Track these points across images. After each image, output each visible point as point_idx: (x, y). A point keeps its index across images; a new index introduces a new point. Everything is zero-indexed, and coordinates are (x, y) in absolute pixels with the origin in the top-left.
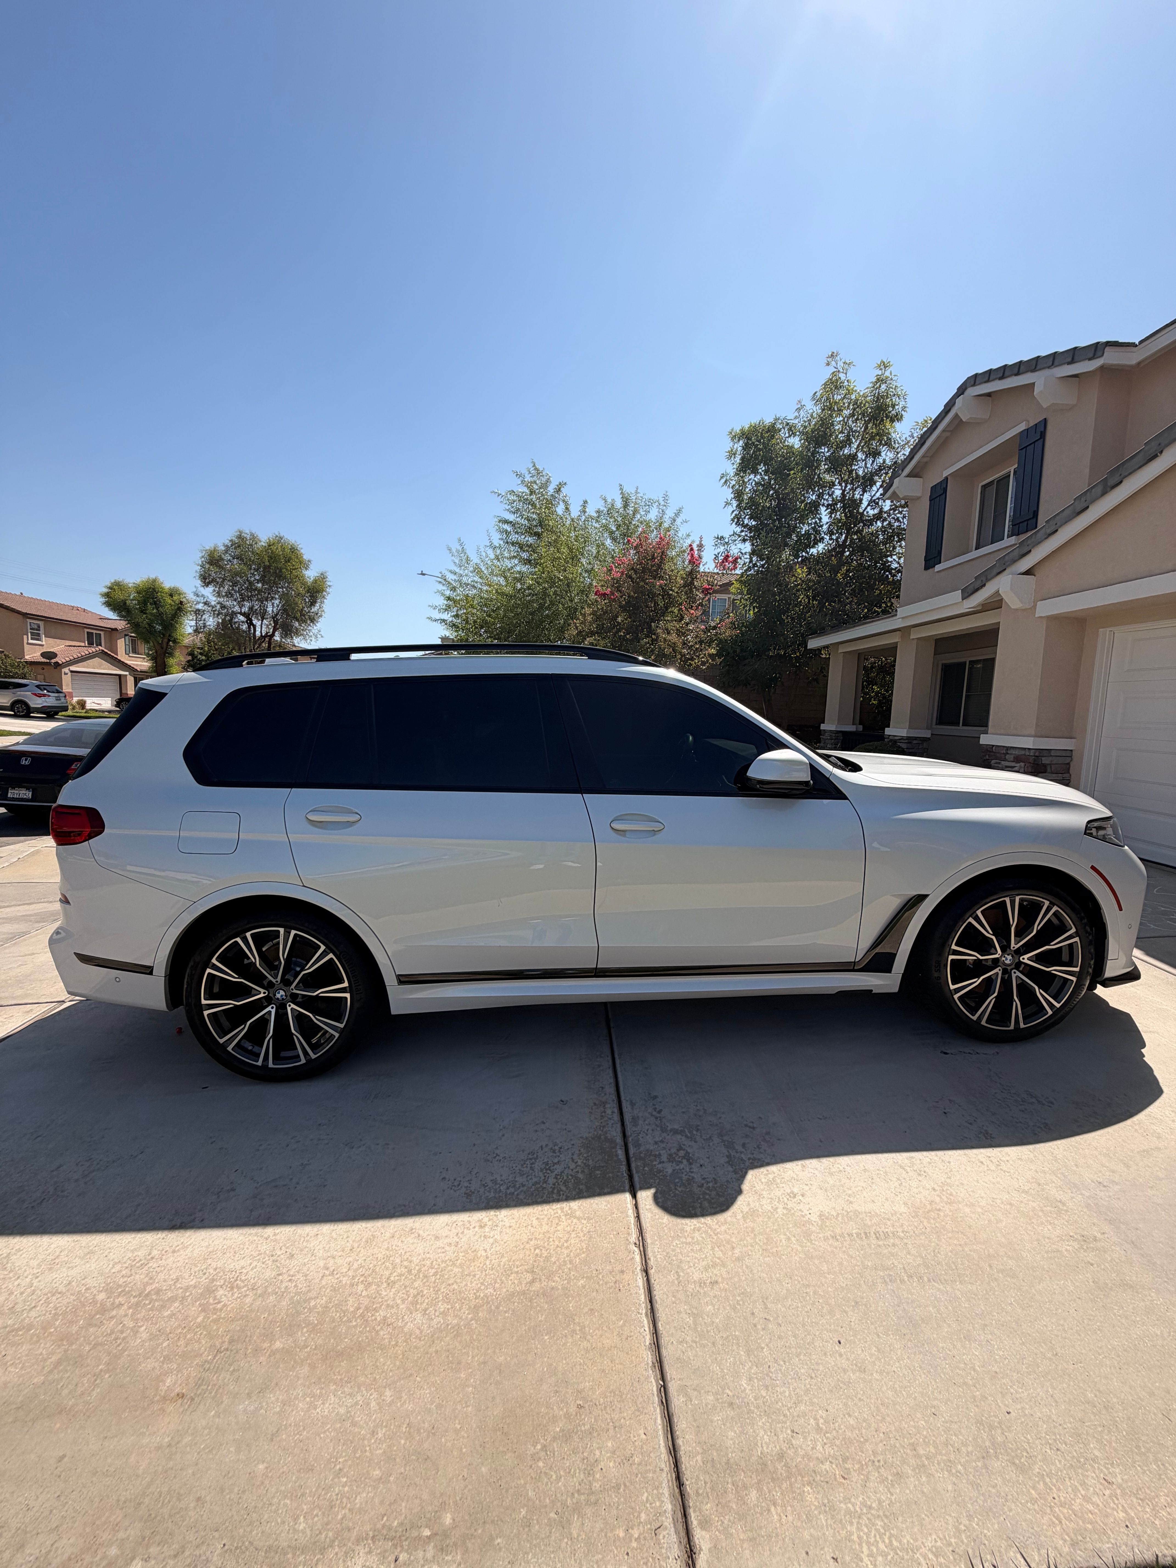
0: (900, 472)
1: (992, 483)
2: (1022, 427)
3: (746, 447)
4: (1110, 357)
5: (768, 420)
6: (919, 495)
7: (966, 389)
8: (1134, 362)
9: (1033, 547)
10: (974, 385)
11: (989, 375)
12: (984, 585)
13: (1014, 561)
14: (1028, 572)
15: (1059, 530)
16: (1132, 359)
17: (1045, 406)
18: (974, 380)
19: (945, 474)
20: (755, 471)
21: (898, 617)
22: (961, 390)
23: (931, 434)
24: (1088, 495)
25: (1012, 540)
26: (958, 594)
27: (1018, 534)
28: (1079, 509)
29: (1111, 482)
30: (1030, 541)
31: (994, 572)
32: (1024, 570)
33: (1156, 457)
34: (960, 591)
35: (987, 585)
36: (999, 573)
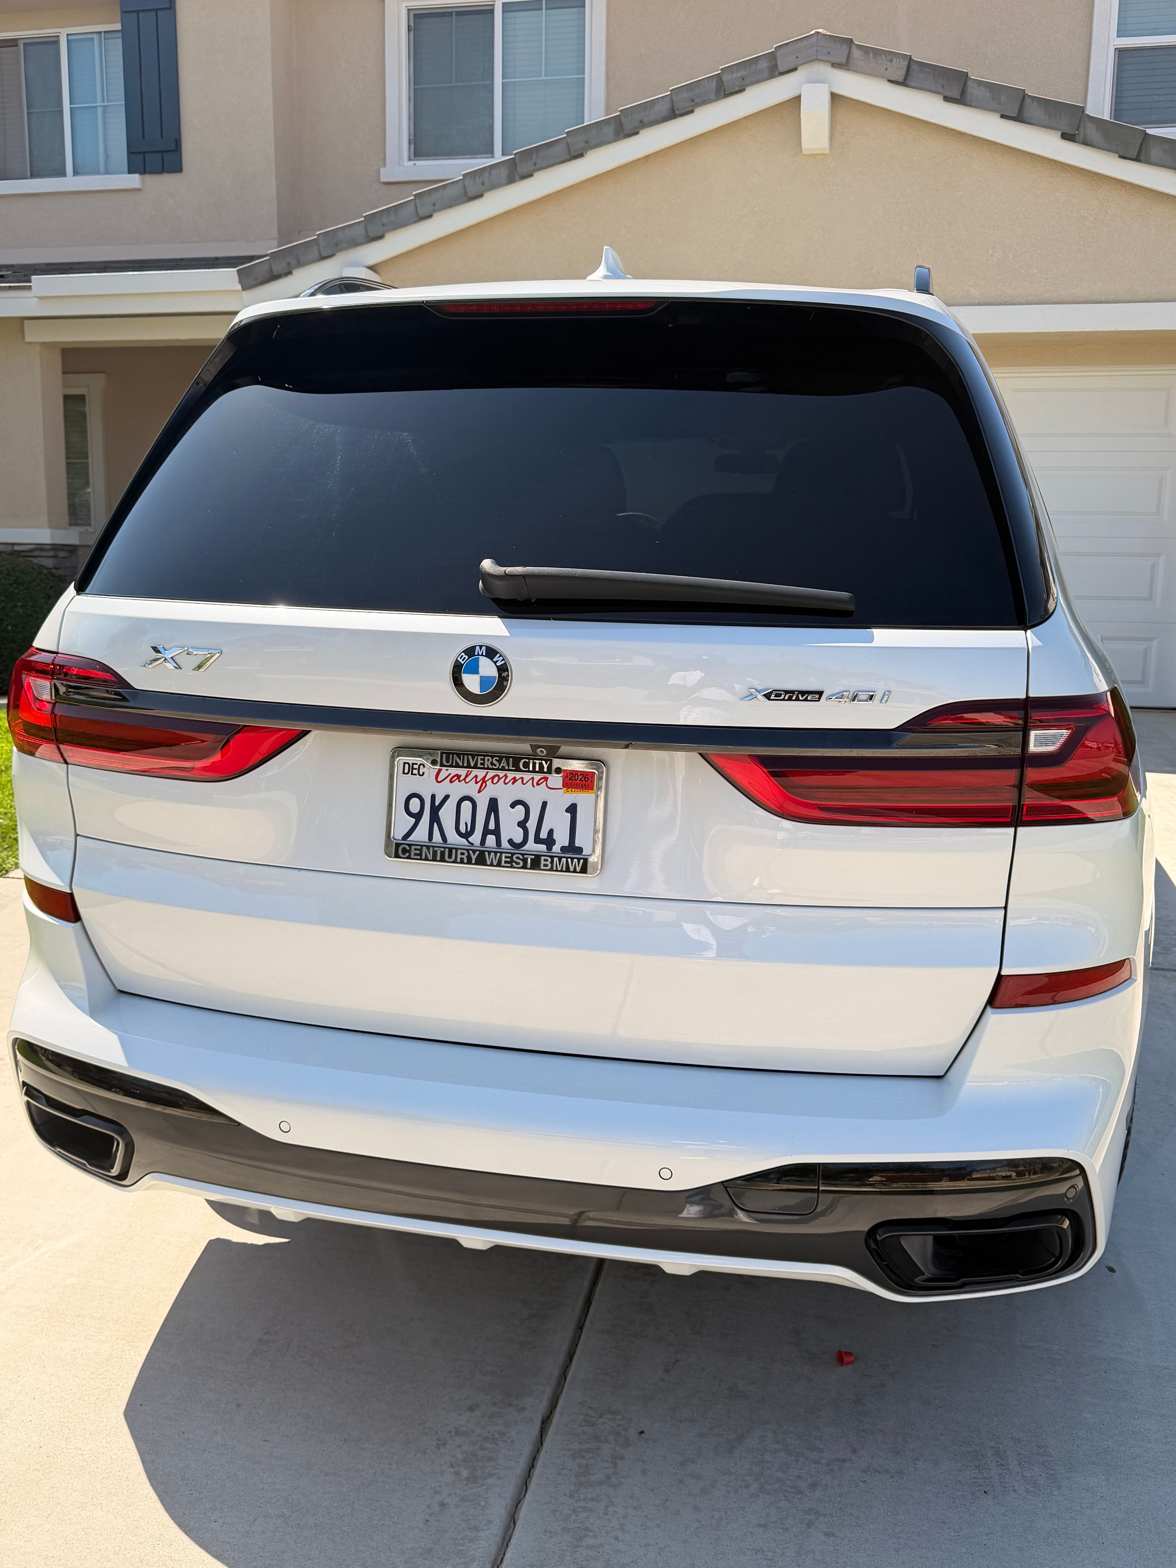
13: (355, 243)
14: (374, 268)
24: (486, 175)
25: (134, 180)
26: (228, 277)
27: (143, 171)
28: (471, 193)
29: (522, 169)
30: (385, 220)
31: (315, 253)
32: (371, 262)
33: (581, 155)
34: (233, 271)
35: (295, 272)
36: (323, 258)
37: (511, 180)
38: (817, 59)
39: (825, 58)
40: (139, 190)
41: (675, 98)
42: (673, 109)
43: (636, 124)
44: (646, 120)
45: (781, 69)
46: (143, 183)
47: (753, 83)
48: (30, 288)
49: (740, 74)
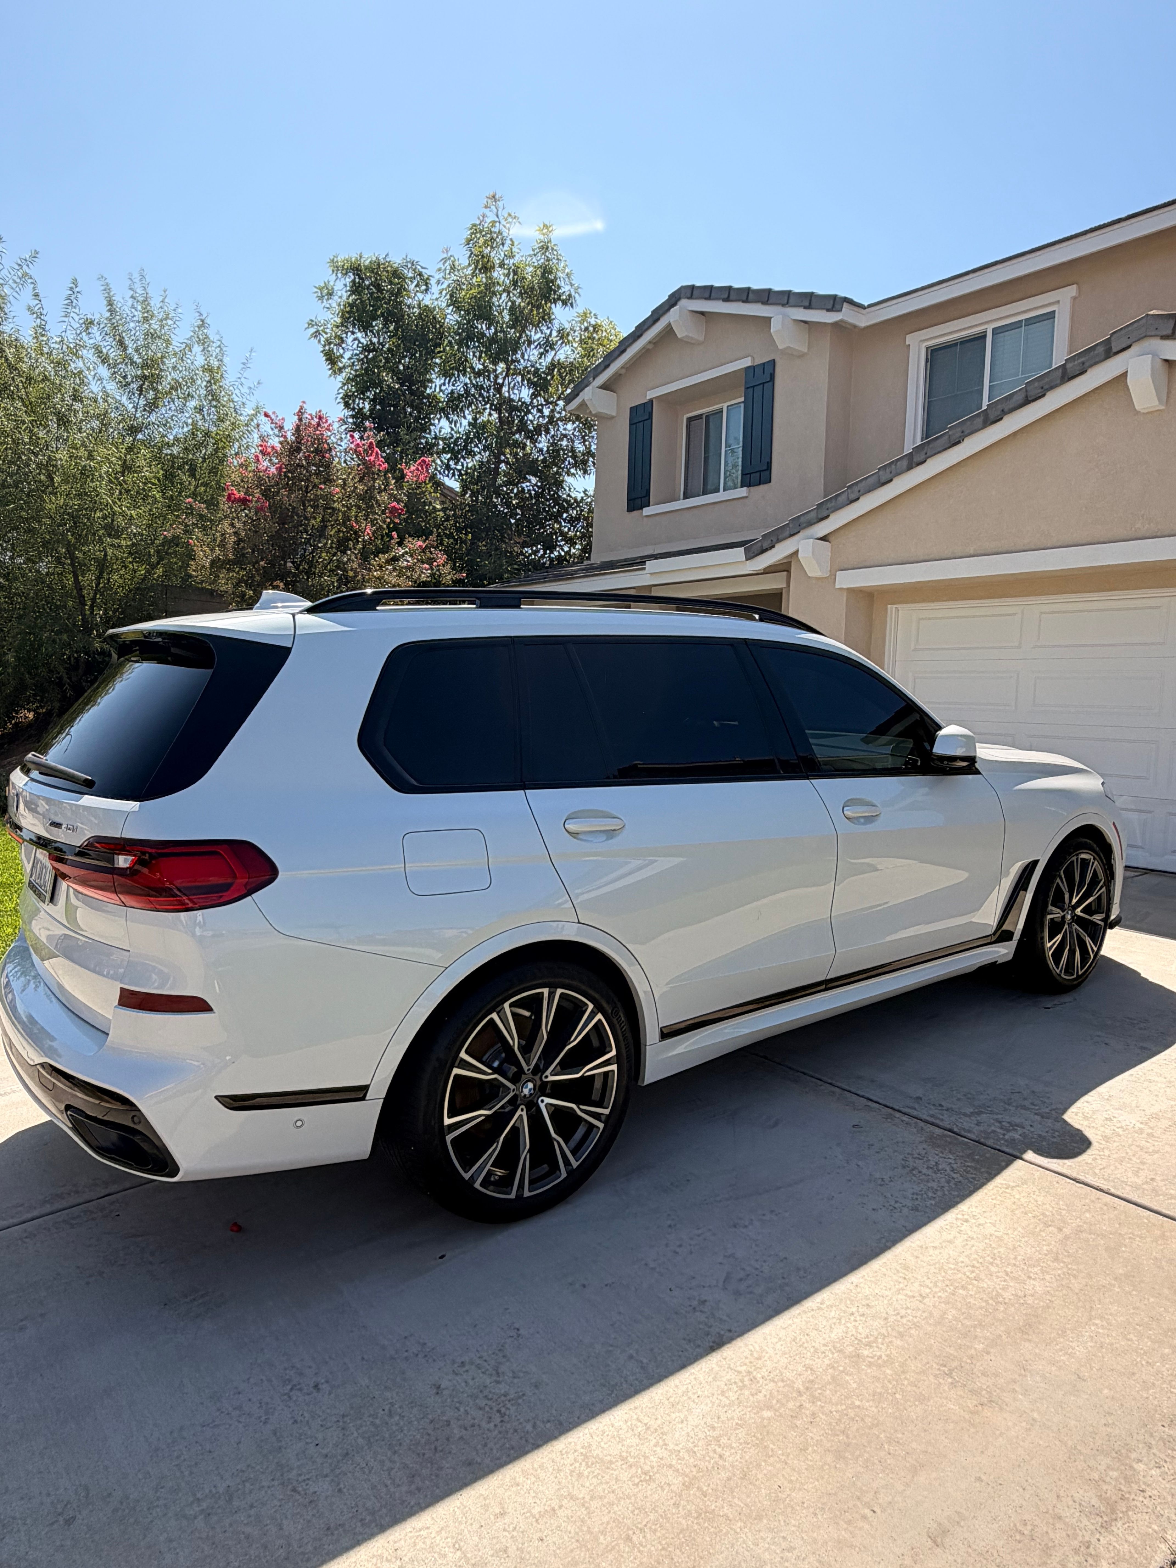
0: (591, 379)
1: (700, 417)
2: (747, 362)
3: (356, 289)
4: (846, 314)
5: (396, 260)
6: (614, 414)
7: (679, 299)
8: (863, 324)
9: (833, 512)
10: (691, 297)
11: (709, 292)
12: (773, 547)
13: (810, 524)
14: (824, 539)
15: (861, 499)
16: (862, 321)
17: (780, 347)
18: (691, 292)
19: (650, 395)
20: (366, 327)
21: (646, 571)
22: (673, 300)
23: (634, 341)
24: (893, 467)
25: (743, 492)
26: (739, 553)
27: (749, 485)
28: (883, 480)
29: (917, 459)
30: (829, 505)
31: (787, 533)
32: (821, 535)
33: (959, 443)
34: (742, 549)
35: (777, 546)
36: (792, 535)
37: (910, 468)
38: (1146, 336)
39: (1153, 333)
40: (746, 497)
41: (1028, 388)
42: (1027, 397)
43: (999, 413)
44: (1006, 410)
45: (1114, 350)
46: (749, 492)
47: (1091, 366)
48: (644, 569)
49: (1080, 361)
